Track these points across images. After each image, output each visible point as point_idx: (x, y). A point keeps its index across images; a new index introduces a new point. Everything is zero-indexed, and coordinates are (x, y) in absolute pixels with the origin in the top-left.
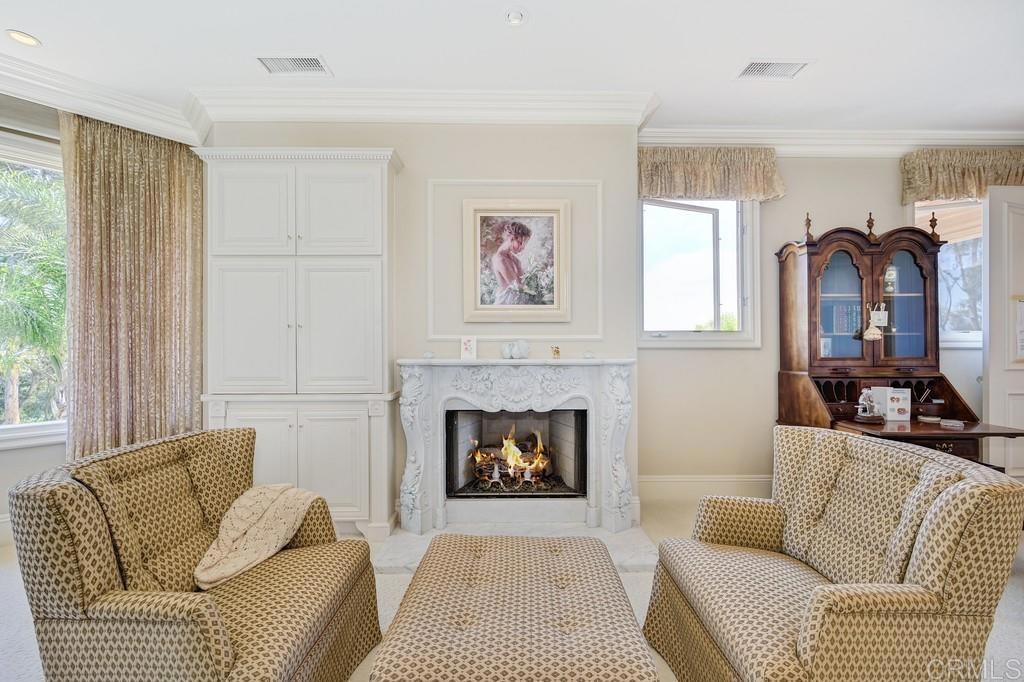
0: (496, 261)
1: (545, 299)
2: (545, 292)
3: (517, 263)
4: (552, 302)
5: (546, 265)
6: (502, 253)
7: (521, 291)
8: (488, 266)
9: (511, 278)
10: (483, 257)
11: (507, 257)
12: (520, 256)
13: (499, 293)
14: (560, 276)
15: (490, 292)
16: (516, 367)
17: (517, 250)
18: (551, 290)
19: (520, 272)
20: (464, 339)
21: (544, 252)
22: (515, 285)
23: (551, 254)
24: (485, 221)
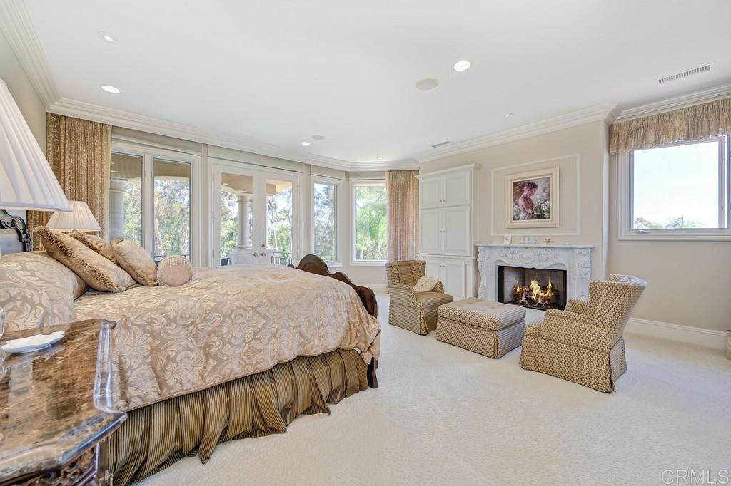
0: (521, 201)
1: (545, 216)
2: (545, 213)
3: (531, 201)
4: (549, 218)
5: (546, 201)
6: (523, 197)
7: (533, 213)
8: (517, 203)
9: (528, 208)
10: (514, 200)
11: (527, 199)
12: (532, 198)
13: (522, 215)
14: (553, 204)
15: (518, 215)
16: (526, 248)
17: (530, 195)
18: (548, 212)
19: (532, 205)
20: (506, 235)
21: (544, 194)
22: (530, 211)
23: (548, 195)
24: (515, 184)
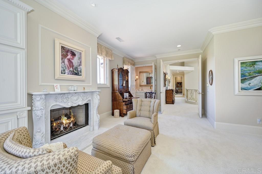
0: (66, 61)
1: (80, 74)
2: (79, 72)
3: (72, 63)
4: (81, 75)
5: (80, 65)
6: (68, 59)
7: (73, 71)
8: (63, 62)
9: (70, 67)
10: (62, 59)
11: (69, 60)
12: (73, 61)
13: (67, 71)
14: (83, 68)
15: (64, 70)
16: (76, 93)
17: (72, 59)
18: (81, 72)
19: (73, 66)
20: (55, 85)
21: (79, 61)
22: (71, 69)
23: (81, 62)
24: (63, 48)
